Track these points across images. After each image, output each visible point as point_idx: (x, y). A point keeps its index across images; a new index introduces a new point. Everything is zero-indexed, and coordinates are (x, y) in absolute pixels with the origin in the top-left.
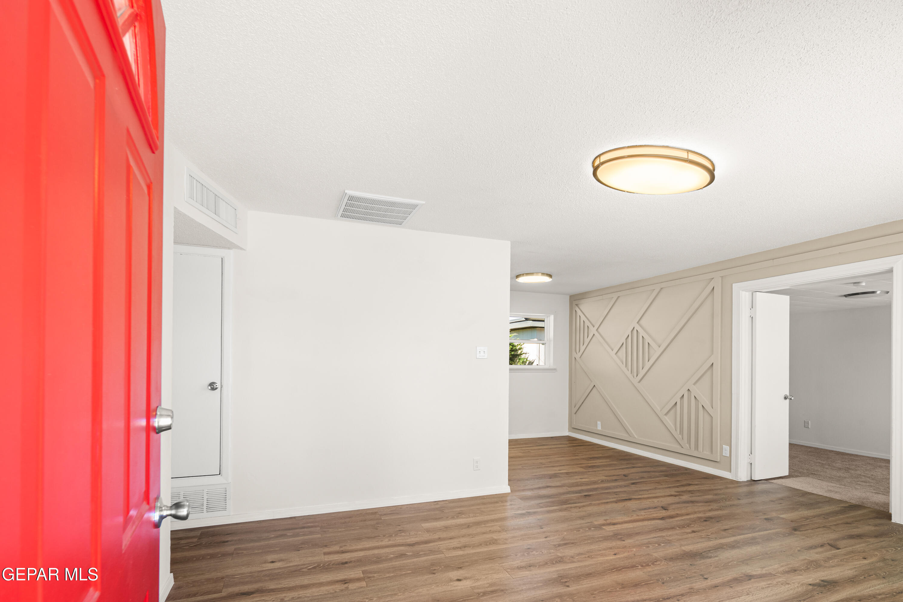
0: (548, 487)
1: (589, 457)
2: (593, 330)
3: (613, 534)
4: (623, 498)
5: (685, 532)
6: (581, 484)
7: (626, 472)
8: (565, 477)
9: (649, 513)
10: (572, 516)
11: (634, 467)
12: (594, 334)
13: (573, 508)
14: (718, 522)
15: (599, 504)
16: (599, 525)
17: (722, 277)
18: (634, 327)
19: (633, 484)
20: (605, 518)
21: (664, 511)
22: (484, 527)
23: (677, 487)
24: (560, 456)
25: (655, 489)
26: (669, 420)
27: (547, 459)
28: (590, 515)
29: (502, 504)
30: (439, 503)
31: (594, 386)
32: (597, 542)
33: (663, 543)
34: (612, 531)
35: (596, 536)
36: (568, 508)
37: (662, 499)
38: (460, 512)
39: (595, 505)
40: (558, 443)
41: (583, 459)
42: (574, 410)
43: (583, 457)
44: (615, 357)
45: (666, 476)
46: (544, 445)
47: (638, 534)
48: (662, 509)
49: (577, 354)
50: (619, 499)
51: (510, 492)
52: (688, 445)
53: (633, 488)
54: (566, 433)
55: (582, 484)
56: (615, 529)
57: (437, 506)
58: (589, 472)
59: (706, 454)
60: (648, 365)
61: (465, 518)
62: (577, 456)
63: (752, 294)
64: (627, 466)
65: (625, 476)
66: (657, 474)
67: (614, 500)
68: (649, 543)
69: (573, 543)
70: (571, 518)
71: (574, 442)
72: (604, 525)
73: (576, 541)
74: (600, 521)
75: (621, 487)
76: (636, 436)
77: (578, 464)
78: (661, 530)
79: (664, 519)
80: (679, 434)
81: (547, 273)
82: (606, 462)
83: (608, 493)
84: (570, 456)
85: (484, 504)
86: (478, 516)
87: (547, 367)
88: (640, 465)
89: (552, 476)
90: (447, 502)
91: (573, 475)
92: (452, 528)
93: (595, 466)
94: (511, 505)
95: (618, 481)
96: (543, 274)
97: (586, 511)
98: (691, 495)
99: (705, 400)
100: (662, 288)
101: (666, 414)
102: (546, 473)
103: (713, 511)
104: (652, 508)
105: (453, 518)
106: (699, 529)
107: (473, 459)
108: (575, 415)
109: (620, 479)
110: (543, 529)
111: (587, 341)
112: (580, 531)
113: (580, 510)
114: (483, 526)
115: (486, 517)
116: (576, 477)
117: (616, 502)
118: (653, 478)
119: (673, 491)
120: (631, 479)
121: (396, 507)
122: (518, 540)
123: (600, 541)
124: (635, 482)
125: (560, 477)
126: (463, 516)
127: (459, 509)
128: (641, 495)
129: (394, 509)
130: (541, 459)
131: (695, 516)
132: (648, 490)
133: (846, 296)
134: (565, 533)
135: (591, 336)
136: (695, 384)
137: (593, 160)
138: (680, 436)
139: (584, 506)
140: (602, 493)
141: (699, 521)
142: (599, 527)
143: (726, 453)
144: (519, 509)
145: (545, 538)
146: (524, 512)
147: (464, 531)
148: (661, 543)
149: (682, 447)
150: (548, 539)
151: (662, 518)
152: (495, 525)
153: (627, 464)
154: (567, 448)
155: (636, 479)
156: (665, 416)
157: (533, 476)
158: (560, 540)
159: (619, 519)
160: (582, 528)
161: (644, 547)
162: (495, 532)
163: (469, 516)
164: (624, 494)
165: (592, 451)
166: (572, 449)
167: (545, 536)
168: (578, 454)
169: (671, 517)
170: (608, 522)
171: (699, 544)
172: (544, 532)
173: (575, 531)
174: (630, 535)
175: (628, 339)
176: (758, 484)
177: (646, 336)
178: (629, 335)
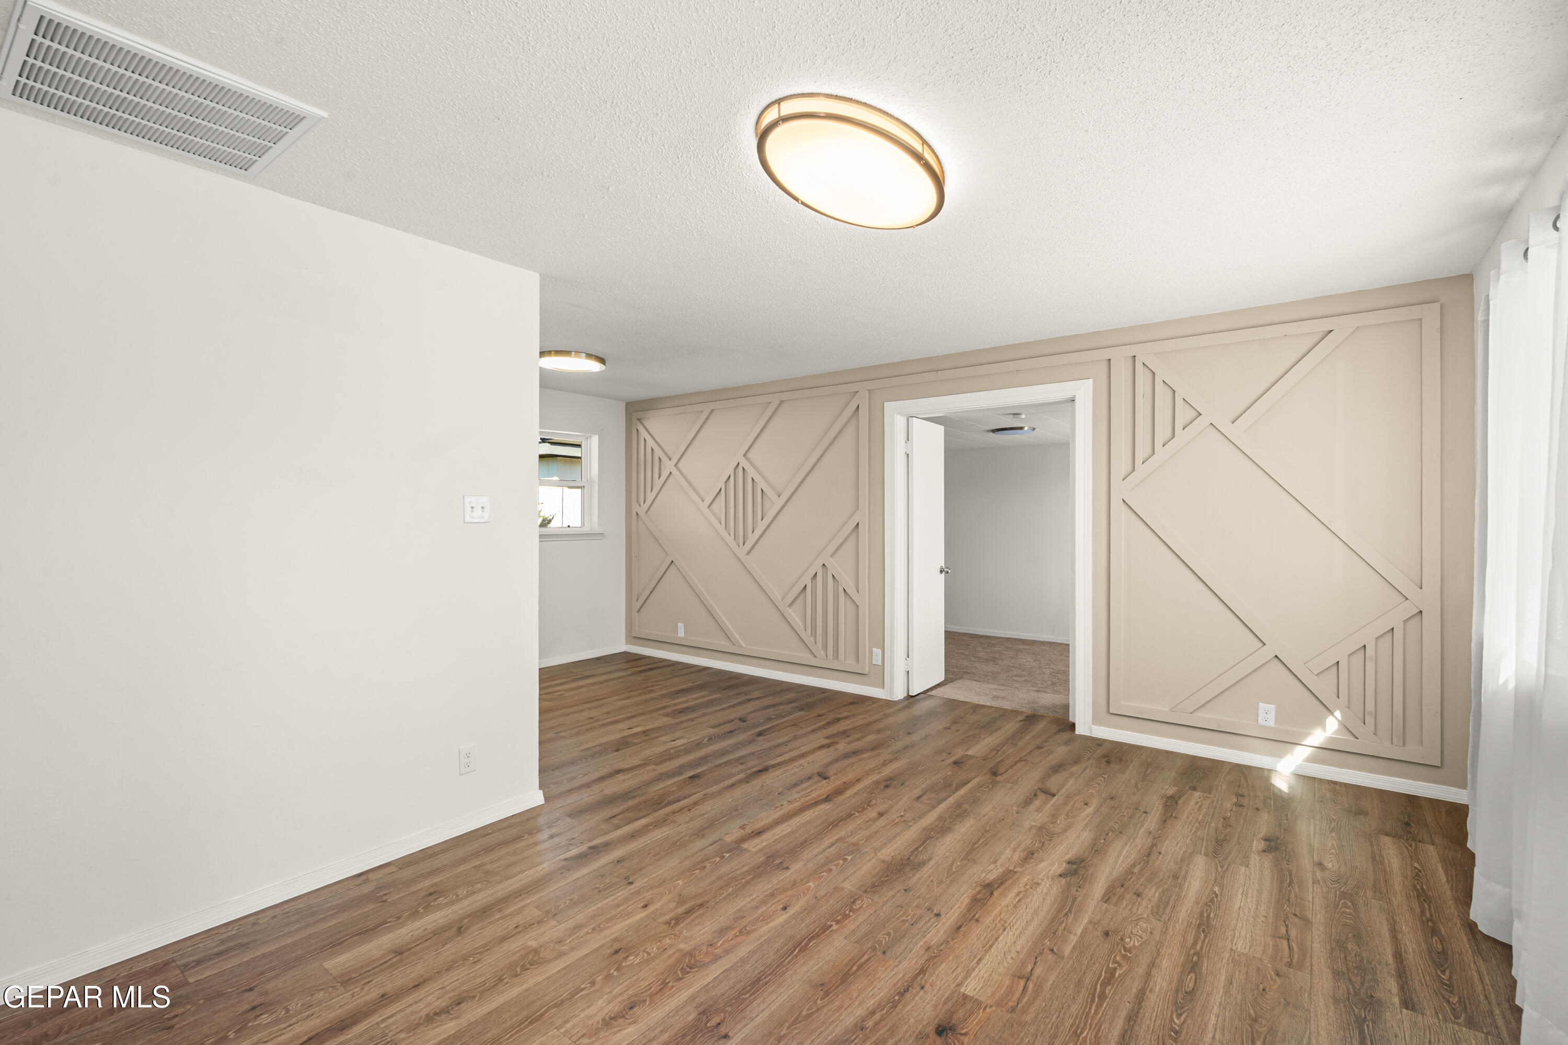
0: (618, 772)
1: (673, 691)
2: (669, 466)
3: (764, 858)
4: (755, 769)
5: (870, 820)
6: (676, 752)
7: (741, 711)
8: (644, 741)
9: (804, 792)
10: (682, 833)
11: (749, 700)
12: (671, 473)
13: (678, 814)
14: (902, 784)
15: (720, 793)
16: (736, 842)
17: (869, 391)
18: (739, 463)
19: (760, 734)
20: (739, 822)
21: (825, 781)
22: (499, 919)
23: (823, 727)
24: (623, 696)
25: (796, 738)
26: (794, 615)
27: (600, 707)
28: (712, 824)
29: (531, 841)
30: (370, 876)
31: (672, 561)
32: (744, 885)
33: (848, 854)
34: (761, 850)
35: (739, 872)
36: (668, 815)
37: (811, 758)
38: (432, 890)
39: (713, 795)
40: (612, 668)
41: (665, 696)
42: (637, 605)
43: (663, 692)
44: (707, 512)
45: (801, 709)
46: (587, 677)
47: (804, 844)
48: (819, 778)
49: (640, 506)
50: (749, 771)
51: (544, 803)
52: (823, 653)
53: (763, 744)
54: (621, 646)
55: (677, 754)
56: (764, 844)
57: (366, 889)
58: (682, 722)
59: (849, 663)
60: (761, 526)
61: (446, 905)
62: (652, 691)
63: (908, 420)
64: (739, 700)
65: (742, 720)
66: (787, 707)
67: (742, 775)
68: (828, 861)
69: (701, 905)
70: (681, 838)
71: (638, 663)
72: (743, 840)
73: (706, 898)
74: (732, 833)
75: (742, 744)
76: (743, 645)
77: (658, 710)
78: (835, 824)
79: (830, 800)
80: (810, 635)
81: (597, 355)
82: (703, 697)
83: (727, 763)
84: (640, 694)
85: (489, 849)
86: (481, 890)
87: (586, 529)
88: (756, 694)
89: (621, 745)
90: (393, 869)
91: (656, 735)
92: (417, 948)
93: (688, 708)
94: (552, 837)
95: (734, 733)
96: (590, 356)
97: (703, 815)
98: (849, 739)
99: (847, 582)
100: (782, 401)
101: (790, 606)
102: (605, 739)
103: (888, 763)
104: (805, 779)
105: (415, 914)
106: (885, 808)
107: (459, 750)
108: (637, 614)
109: (738, 729)
110: (633, 886)
111: (658, 483)
112: (705, 867)
113: (692, 814)
114: (498, 916)
115: (500, 887)
116: (663, 739)
117: (746, 780)
118: (784, 717)
119: (819, 738)
120: (754, 726)
121: (240, 923)
122: (587, 933)
123: (748, 882)
124: (763, 731)
125: (634, 744)
126: (441, 900)
127: (426, 883)
128: (780, 756)
129: (233, 933)
130: (589, 709)
131: (869, 782)
132: (785, 744)
133: (994, 431)
134: (680, 882)
135: (664, 475)
136: (832, 555)
137: (760, 112)
138: (812, 639)
139: (695, 804)
140: (717, 766)
141: (878, 790)
142: (736, 847)
143: (877, 660)
144: (571, 844)
145: (643, 910)
146: (584, 848)
147: (452, 949)
148: (845, 855)
149: (815, 656)
150: (651, 909)
151: (828, 799)
152: (525, 906)
153: (737, 694)
154: (630, 678)
155: (762, 724)
156: (788, 608)
157: (582, 751)
158: (675, 904)
159: (766, 817)
160: (707, 860)
161: (824, 874)
162: (530, 926)
163: (458, 896)
164: (753, 760)
165: (675, 676)
166: (638, 678)
167: (642, 904)
168: (652, 688)
169: (839, 792)
170: (748, 830)
171: (898, 838)
172: (638, 893)
173: (697, 871)
174: (794, 851)
175: (728, 482)
176: (918, 700)
177: (758, 479)
178: (730, 476)
